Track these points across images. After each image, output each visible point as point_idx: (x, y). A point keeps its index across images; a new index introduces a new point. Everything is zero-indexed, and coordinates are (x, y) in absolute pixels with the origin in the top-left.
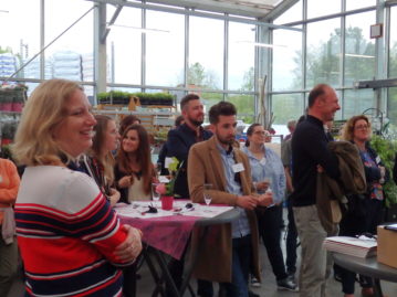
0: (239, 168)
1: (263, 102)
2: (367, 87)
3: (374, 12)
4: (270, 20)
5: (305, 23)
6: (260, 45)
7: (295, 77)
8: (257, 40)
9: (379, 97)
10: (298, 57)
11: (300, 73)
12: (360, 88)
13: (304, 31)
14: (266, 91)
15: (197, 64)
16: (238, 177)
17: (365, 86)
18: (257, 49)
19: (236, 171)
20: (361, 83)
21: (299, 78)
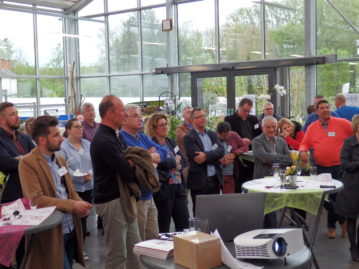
0: (62, 172)
1: (72, 85)
2: (162, 73)
3: (164, 8)
4: (75, 12)
5: (106, 15)
6: (67, 35)
7: (100, 52)
8: (64, 31)
9: (172, 81)
10: (101, 33)
11: (104, 48)
12: (156, 73)
13: (106, 22)
14: (75, 76)
15: (6, 40)
16: (64, 180)
17: (160, 71)
18: (65, 39)
19: (61, 175)
20: (157, 69)
21: (103, 52)
